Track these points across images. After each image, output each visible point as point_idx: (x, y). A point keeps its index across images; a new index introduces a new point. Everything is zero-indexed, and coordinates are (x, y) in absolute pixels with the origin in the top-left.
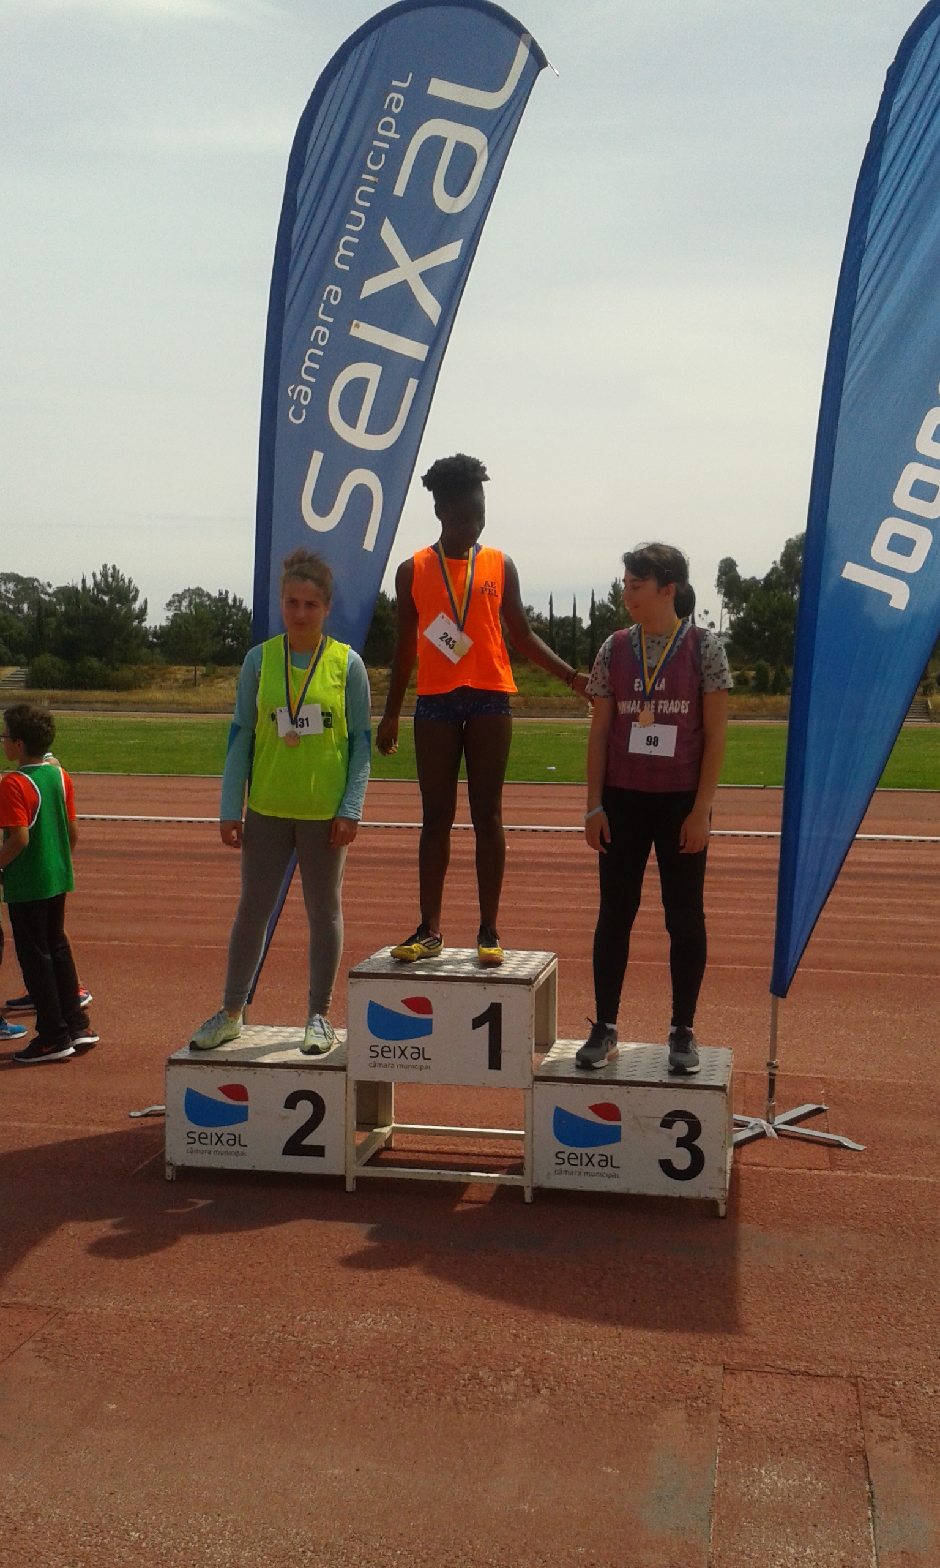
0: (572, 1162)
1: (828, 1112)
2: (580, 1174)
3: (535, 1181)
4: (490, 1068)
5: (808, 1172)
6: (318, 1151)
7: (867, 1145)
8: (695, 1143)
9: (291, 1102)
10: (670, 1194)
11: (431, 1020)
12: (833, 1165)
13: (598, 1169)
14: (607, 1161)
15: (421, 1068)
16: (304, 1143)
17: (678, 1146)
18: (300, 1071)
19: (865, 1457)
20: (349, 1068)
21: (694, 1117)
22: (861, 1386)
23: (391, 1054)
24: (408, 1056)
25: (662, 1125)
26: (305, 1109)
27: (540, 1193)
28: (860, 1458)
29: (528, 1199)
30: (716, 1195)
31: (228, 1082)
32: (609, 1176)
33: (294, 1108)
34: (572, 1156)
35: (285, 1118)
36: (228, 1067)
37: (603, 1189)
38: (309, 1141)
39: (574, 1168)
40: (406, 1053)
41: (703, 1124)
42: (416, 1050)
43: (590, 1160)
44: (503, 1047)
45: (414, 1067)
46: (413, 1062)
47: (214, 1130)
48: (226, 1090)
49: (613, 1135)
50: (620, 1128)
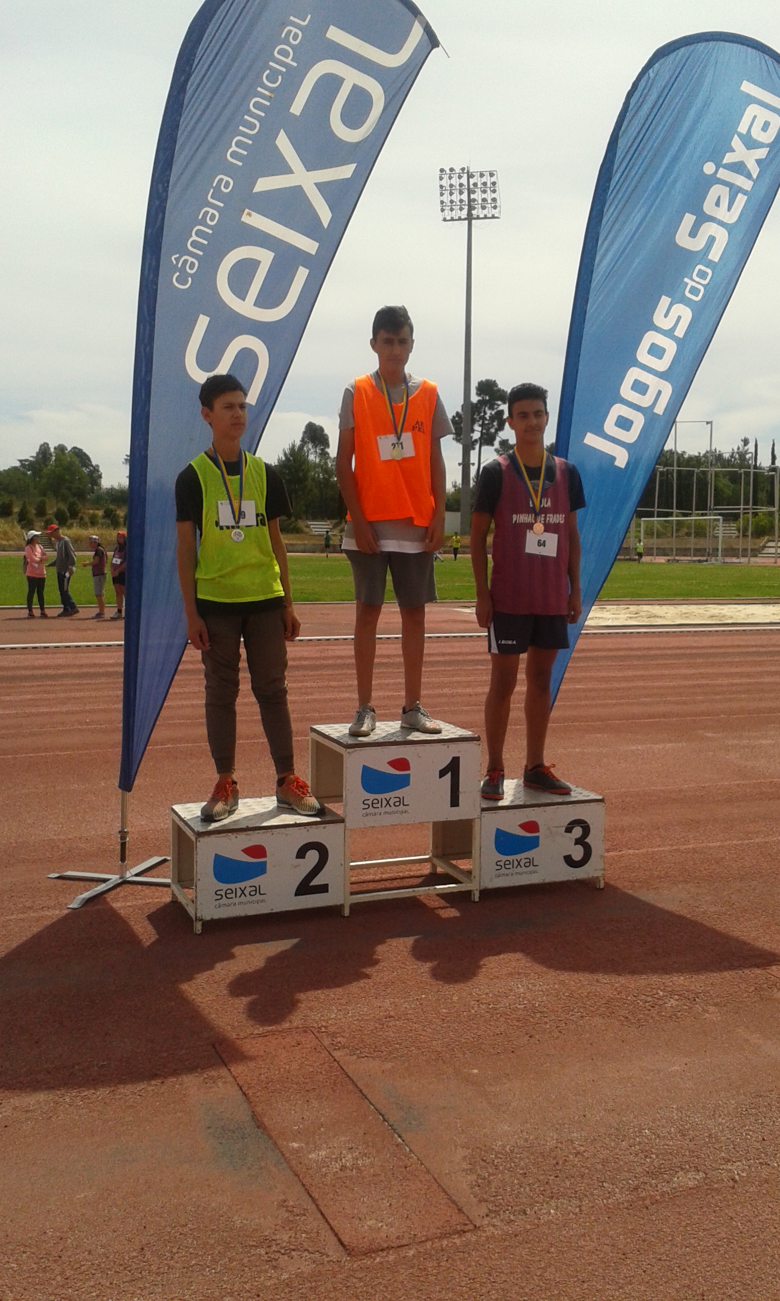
0: (507, 866)
2: (512, 875)
3: (482, 885)
4: (454, 805)
6: (324, 889)
8: (587, 840)
9: (301, 854)
10: (571, 879)
11: (409, 774)
13: (523, 869)
14: (530, 862)
15: (402, 812)
16: (312, 884)
17: (576, 844)
20: (347, 820)
21: (585, 822)
23: (379, 805)
24: (392, 804)
25: (566, 832)
26: (313, 856)
27: (485, 893)
29: (477, 899)
30: (598, 874)
31: (249, 844)
32: (531, 873)
33: (304, 858)
34: (508, 862)
35: (296, 867)
36: (250, 832)
37: (528, 883)
38: (315, 882)
39: (507, 871)
40: (390, 802)
41: (591, 826)
42: (398, 800)
43: (519, 864)
44: (461, 790)
45: (396, 812)
46: (395, 809)
47: (238, 885)
48: (248, 851)
49: (534, 843)
50: (539, 836)
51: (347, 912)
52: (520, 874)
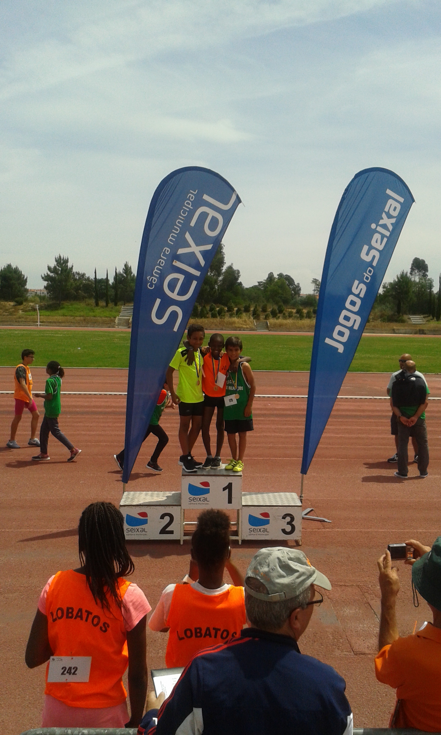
0: (254, 531)
1: (316, 510)
2: (257, 535)
3: (242, 538)
4: (229, 503)
5: (317, 530)
6: (172, 532)
7: (332, 520)
8: (293, 523)
9: (162, 517)
10: (284, 539)
11: (209, 489)
12: (324, 527)
13: (262, 533)
14: (265, 530)
15: (206, 504)
17: (287, 524)
18: (165, 507)
19: (369, 604)
20: (182, 505)
21: (292, 515)
22: (360, 587)
23: (196, 500)
24: (202, 500)
25: (283, 518)
26: (167, 519)
27: (244, 541)
28: (368, 605)
29: (240, 543)
30: (298, 538)
31: (141, 511)
32: (266, 535)
33: (163, 519)
34: (254, 529)
35: (160, 522)
36: (141, 507)
37: (264, 539)
38: (167, 529)
39: (254, 533)
40: (201, 499)
41: (295, 517)
42: (204, 499)
43: (260, 530)
44: (233, 497)
45: (204, 504)
46: (203, 502)
47: (136, 527)
48: (140, 514)
49: (267, 522)
50: (269, 520)
51: (182, 543)
52: (261, 535)
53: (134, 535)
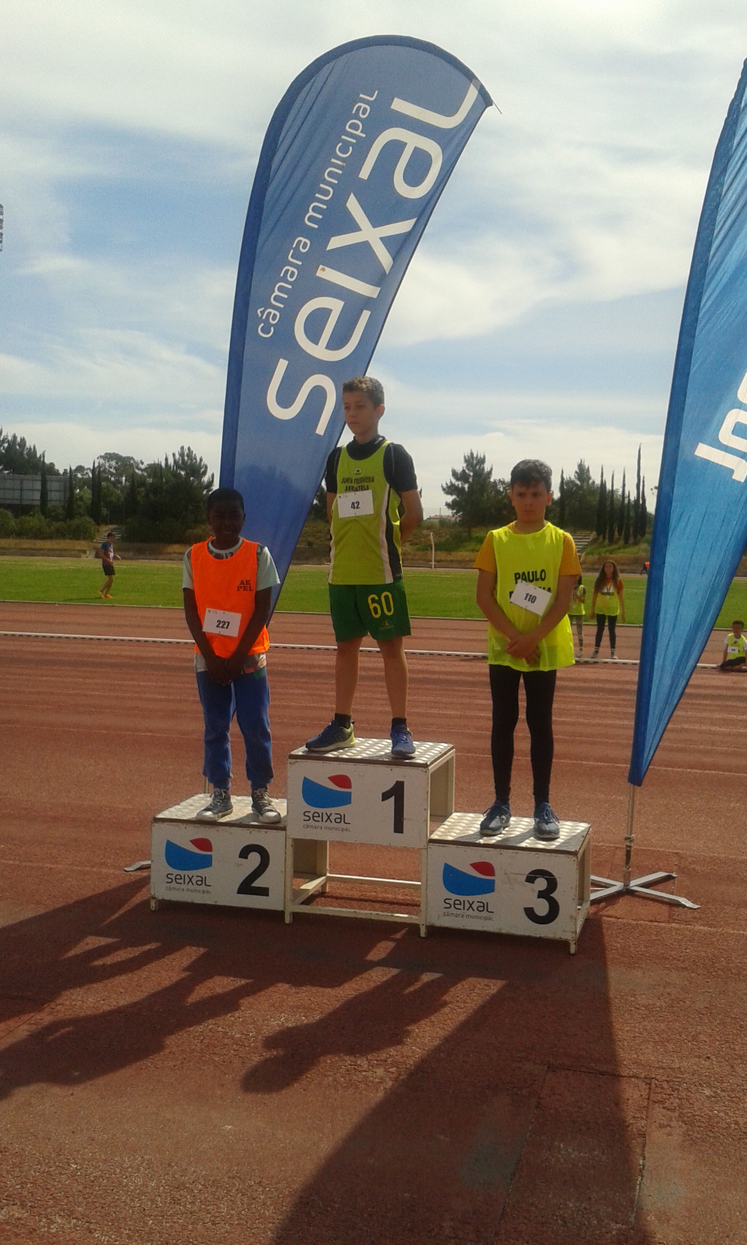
0: (457, 906)
1: (676, 880)
2: (463, 916)
3: (429, 920)
4: (395, 831)
5: (649, 923)
6: (264, 892)
7: (701, 905)
8: (552, 895)
9: (245, 853)
10: (533, 935)
11: (350, 793)
12: (671, 919)
13: (476, 913)
14: (484, 907)
15: (343, 829)
16: (254, 885)
17: (539, 897)
18: (251, 829)
20: (287, 828)
21: (551, 875)
22: (653, 1086)
23: (320, 819)
24: (333, 821)
25: (527, 881)
26: (255, 859)
27: (433, 930)
29: (423, 934)
30: (568, 936)
31: (196, 836)
32: (486, 919)
33: (246, 858)
34: (457, 902)
35: (238, 865)
36: (197, 825)
37: (481, 929)
39: (459, 912)
40: (331, 818)
41: (558, 881)
43: (471, 906)
44: (405, 816)
45: (337, 829)
46: (336, 825)
47: (186, 873)
48: (196, 843)
49: (488, 887)
50: (494, 880)
52: (474, 917)
53: (183, 890)
